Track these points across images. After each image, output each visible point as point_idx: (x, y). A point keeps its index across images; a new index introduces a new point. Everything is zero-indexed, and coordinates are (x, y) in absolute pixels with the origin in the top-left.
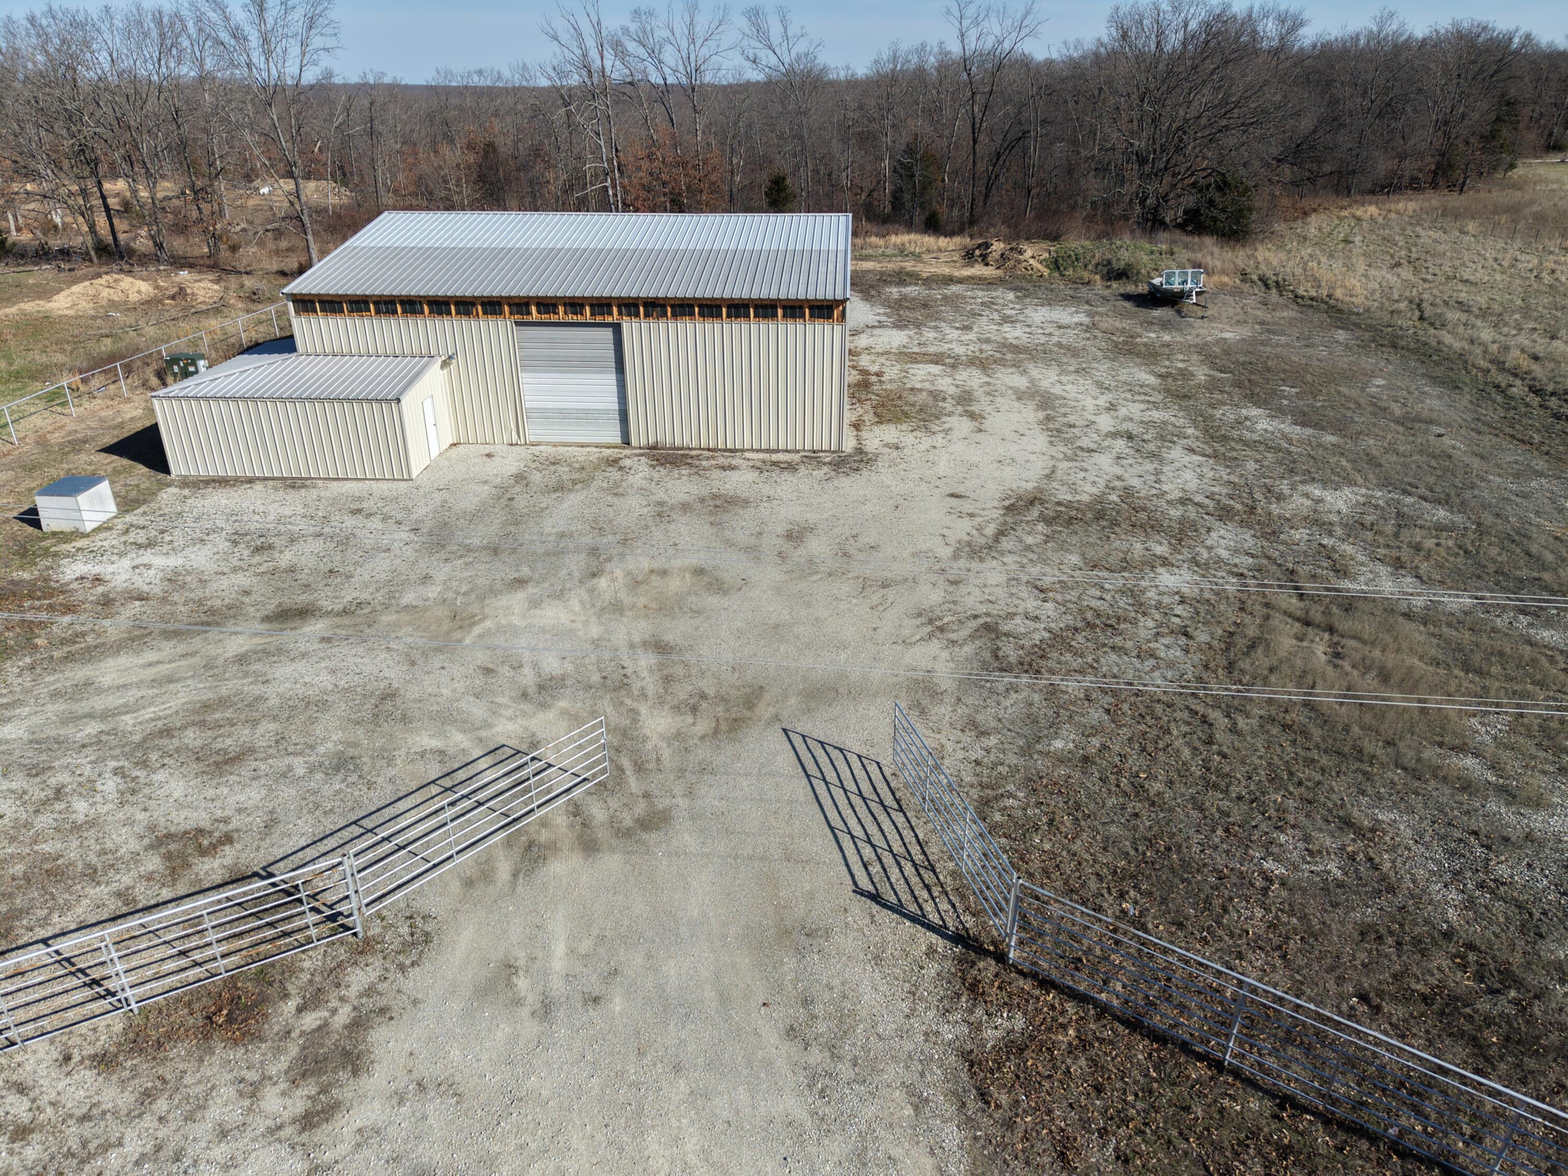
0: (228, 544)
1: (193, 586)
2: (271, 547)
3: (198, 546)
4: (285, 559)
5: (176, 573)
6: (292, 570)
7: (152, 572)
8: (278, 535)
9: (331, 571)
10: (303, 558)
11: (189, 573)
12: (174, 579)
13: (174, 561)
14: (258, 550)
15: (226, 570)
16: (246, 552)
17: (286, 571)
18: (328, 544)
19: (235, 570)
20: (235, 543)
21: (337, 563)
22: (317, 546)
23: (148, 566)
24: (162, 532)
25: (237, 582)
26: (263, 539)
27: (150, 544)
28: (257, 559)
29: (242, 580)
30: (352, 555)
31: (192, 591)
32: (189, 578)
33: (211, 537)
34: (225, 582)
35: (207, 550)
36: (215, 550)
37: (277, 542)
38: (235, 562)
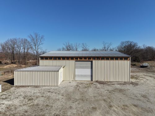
0: (23, 98)
1: (13, 110)
2: (32, 99)
3: (16, 99)
4: (36, 102)
5: (10, 106)
6: (37, 105)
7: (4, 105)
8: (34, 96)
9: (47, 105)
10: (40, 102)
11: (13, 106)
12: (8, 108)
13: (10, 103)
14: (29, 100)
15: (22, 105)
16: (27, 100)
17: (36, 105)
18: (45, 98)
19: (24, 105)
20: (25, 98)
21: (48, 103)
22: (42, 99)
23: (3, 104)
24: (9, 96)
25: (24, 108)
26: (31, 97)
27: (6, 98)
28: (29, 102)
29: (25, 108)
30: (51, 101)
31: (12, 111)
32: (12, 107)
33: (19, 97)
34: (21, 108)
35: (18, 100)
36: (20, 100)
37: (34, 98)
38: (24, 103)
